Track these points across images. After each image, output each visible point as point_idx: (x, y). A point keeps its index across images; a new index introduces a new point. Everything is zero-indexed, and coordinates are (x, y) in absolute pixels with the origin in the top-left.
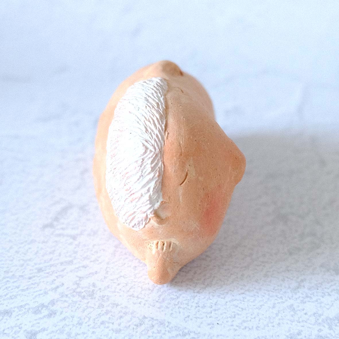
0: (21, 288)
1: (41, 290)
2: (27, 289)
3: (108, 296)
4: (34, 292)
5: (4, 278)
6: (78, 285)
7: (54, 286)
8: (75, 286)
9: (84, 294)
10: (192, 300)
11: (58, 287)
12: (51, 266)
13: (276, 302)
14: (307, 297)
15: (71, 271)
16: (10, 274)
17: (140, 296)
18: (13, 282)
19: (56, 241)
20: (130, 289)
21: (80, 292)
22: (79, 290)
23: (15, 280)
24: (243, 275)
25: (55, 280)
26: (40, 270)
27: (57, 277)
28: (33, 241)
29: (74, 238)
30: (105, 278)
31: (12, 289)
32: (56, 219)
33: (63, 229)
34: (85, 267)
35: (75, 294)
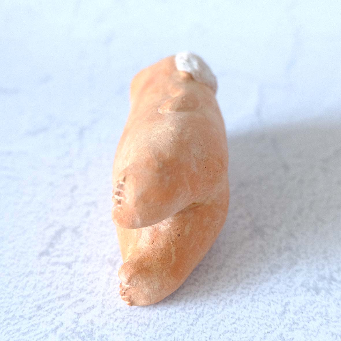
0: (22, 331)
1: (41, 333)
2: (28, 332)
3: (106, 335)
4: (35, 335)
5: (5, 320)
6: (77, 323)
7: (53, 326)
8: (74, 326)
9: (83, 334)
10: (187, 335)
11: (57, 328)
12: (50, 301)
13: (266, 331)
14: (294, 323)
15: (69, 307)
16: (11, 314)
17: (137, 333)
18: (14, 325)
19: (53, 272)
20: (127, 324)
21: (79, 333)
22: (78, 329)
23: (16, 321)
24: (231, 301)
25: (54, 319)
26: (39, 308)
27: (56, 315)
28: (31, 273)
29: (69, 266)
30: (102, 312)
31: (13, 333)
32: (51, 245)
33: (58, 256)
34: (82, 300)
35: (74, 334)
